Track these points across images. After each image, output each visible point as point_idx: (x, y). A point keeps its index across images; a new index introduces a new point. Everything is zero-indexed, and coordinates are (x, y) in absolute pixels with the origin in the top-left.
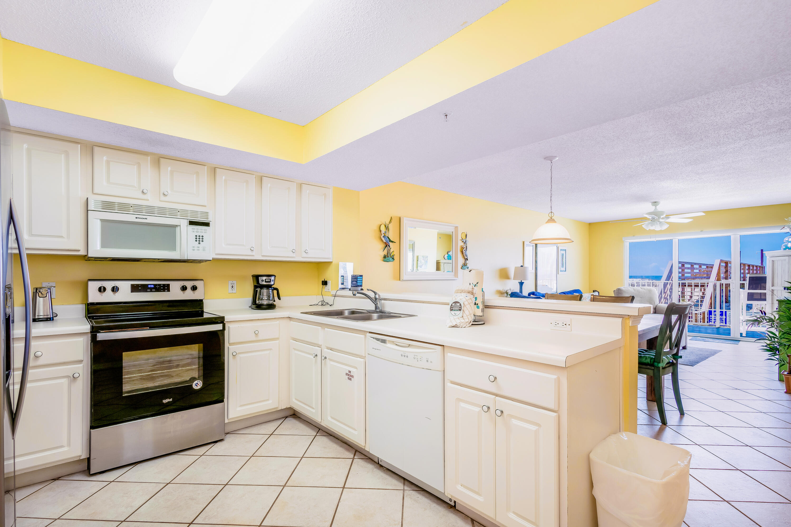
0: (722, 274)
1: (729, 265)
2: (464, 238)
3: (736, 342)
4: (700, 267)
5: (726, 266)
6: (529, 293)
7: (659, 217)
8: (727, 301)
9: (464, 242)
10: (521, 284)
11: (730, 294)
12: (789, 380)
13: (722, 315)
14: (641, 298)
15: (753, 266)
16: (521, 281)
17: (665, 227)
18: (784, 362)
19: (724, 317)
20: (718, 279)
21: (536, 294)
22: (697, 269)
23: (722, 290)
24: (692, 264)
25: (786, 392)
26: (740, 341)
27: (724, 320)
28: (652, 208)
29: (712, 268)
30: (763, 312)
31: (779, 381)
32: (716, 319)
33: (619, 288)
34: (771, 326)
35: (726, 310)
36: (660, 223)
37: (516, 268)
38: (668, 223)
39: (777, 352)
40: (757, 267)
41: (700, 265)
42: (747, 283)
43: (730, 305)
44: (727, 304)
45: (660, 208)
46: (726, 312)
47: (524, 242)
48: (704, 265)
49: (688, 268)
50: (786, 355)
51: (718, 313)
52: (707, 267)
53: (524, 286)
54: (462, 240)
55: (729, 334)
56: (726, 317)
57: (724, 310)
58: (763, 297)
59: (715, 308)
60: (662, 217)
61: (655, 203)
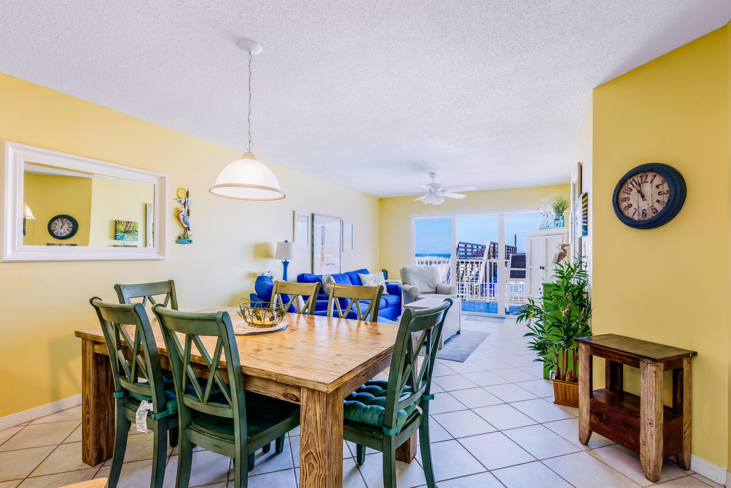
0: (491, 253)
1: (496, 246)
2: (183, 196)
3: (502, 320)
4: (478, 247)
5: (494, 247)
6: (298, 276)
7: (437, 190)
8: (495, 275)
9: (183, 202)
10: (286, 264)
11: (497, 269)
12: (558, 386)
13: (491, 287)
14: (424, 277)
15: (510, 247)
16: (286, 260)
17: (442, 201)
18: (552, 363)
19: (492, 289)
20: (489, 258)
21: (306, 276)
22: (475, 249)
23: (492, 265)
24: (472, 245)
25: (555, 403)
26: (505, 318)
27: (492, 291)
28: (430, 181)
29: (485, 248)
30: (531, 301)
31: (544, 379)
32: (487, 291)
33: (404, 267)
34: (540, 319)
35: (494, 283)
36: (437, 196)
37: (279, 244)
38: (444, 197)
39: (545, 350)
40: (512, 247)
41: (478, 246)
42: (510, 261)
43: (497, 278)
44: (495, 277)
45: (437, 180)
46: (494, 284)
47: (294, 212)
48: (480, 245)
49: (469, 248)
50: (554, 354)
51: (488, 286)
52: (482, 247)
53: (289, 266)
54: (177, 199)
55: (496, 312)
56: (494, 289)
57: (493, 283)
58: (521, 275)
59: (486, 282)
60: (439, 190)
61: (432, 174)
